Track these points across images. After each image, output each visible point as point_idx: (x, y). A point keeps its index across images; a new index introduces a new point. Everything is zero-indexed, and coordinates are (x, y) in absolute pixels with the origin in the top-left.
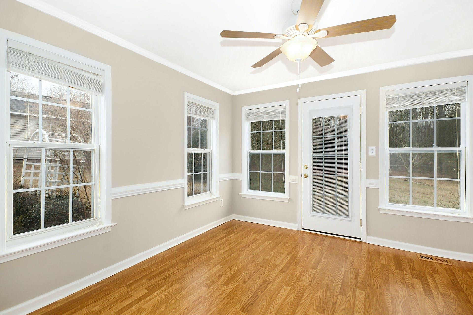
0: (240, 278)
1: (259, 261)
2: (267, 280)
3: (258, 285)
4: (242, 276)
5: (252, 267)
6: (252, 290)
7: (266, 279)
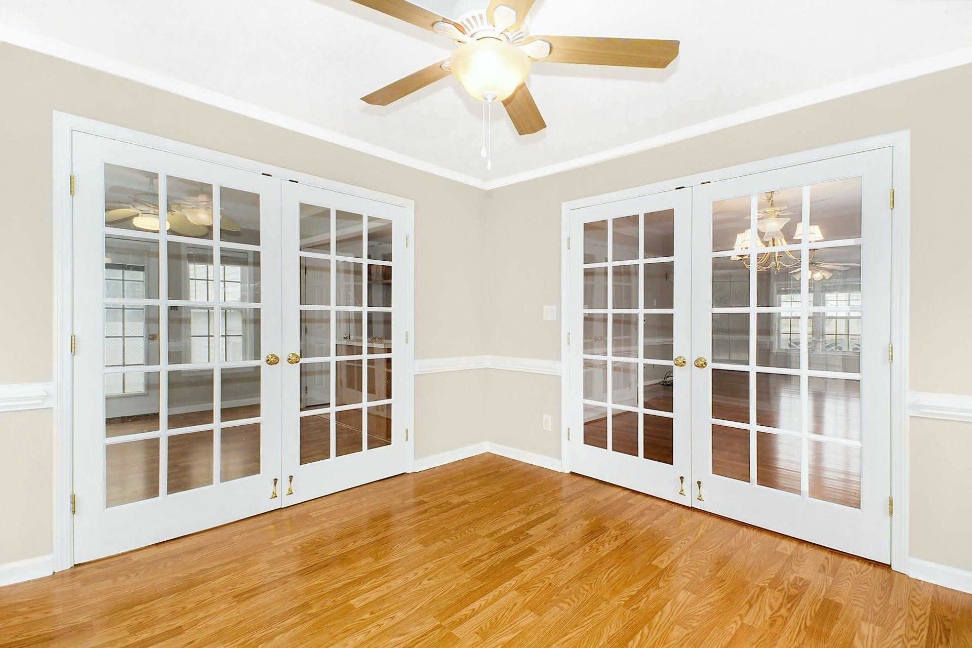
0: (612, 571)
1: (558, 609)
2: (558, 559)
3: (576, 553)
4: (607, 574)
5: (582, 593)
6: (590, 548)
7: (558, 561)
